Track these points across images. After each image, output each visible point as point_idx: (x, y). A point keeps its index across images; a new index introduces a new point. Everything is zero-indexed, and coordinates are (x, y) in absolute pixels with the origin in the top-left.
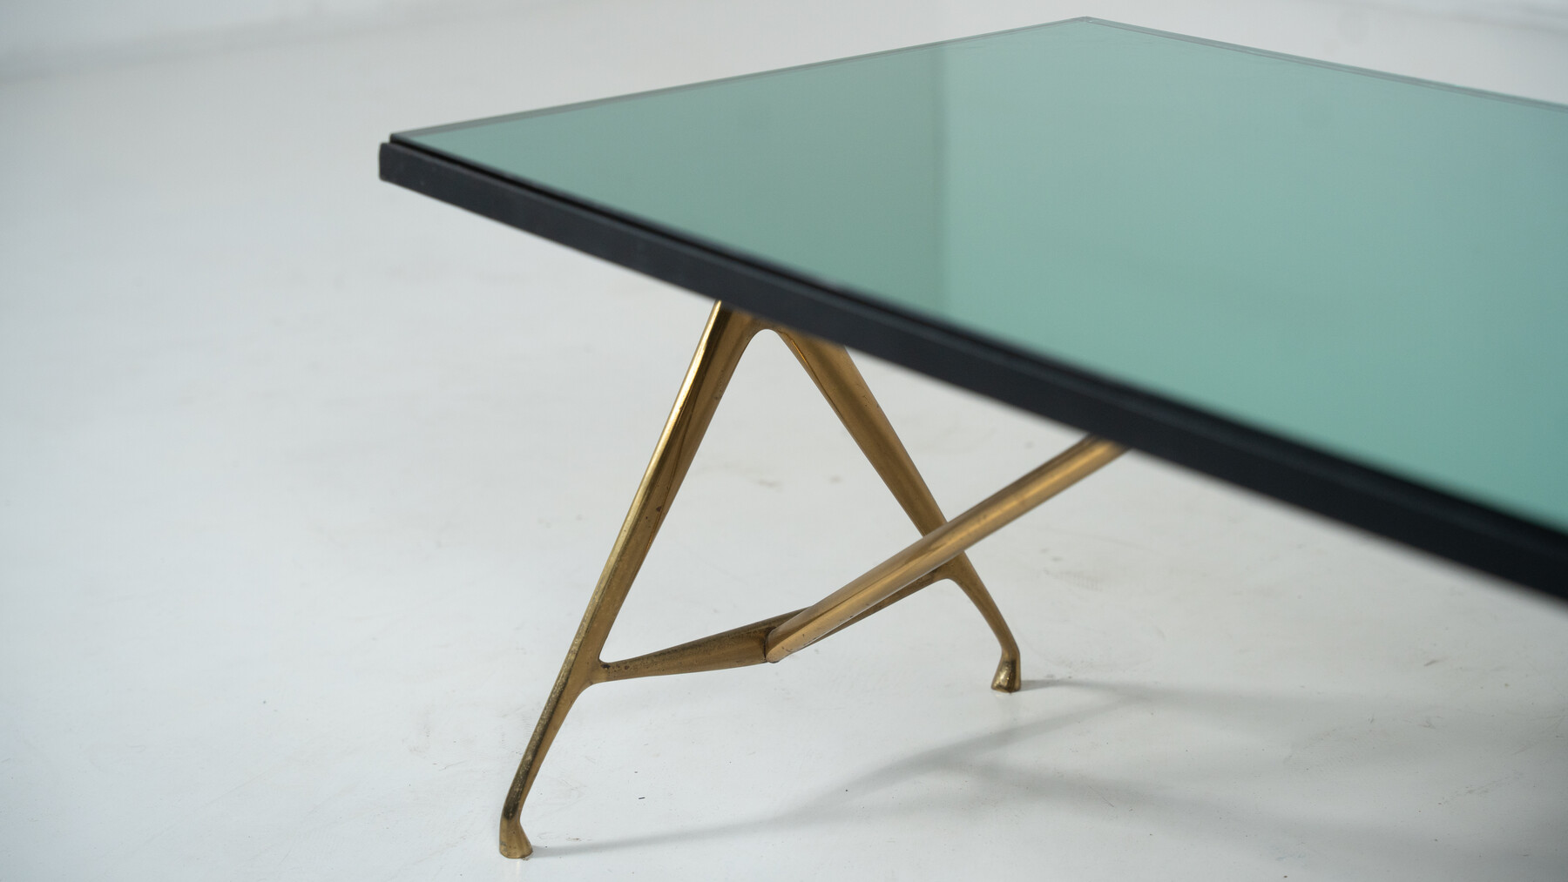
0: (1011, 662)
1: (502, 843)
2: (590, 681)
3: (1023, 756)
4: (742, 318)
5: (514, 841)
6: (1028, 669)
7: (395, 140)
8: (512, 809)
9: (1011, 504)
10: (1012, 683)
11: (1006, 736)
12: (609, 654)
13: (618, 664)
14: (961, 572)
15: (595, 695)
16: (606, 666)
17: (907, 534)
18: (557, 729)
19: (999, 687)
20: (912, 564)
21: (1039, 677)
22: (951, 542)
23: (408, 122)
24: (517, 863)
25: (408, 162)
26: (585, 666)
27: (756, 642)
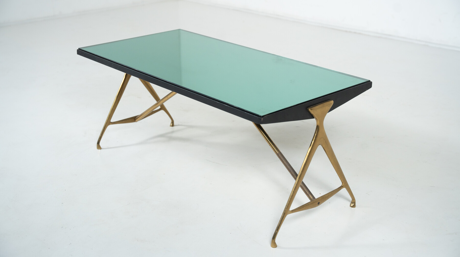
0: (173, 122)
1: (97, 147)
2: (109, 124)
3: (174, 135)
4: (129, 75)
5: (99, 147)
6: (175, 123)
7: (79, 49)
8: (98, 143)
9: (166, 98)
10: (173, 125)
11: (173, 132)
12: (112, 121)
13: (113, 122)
14: (163, 108)
15: (110, 127)
16: (111, 122)
17: (155, 102)
18: (104, 131)
19: (171, 126)
20: (156, 106)
21: (177, 124)
22: (162, 102)
23: (80, 46)
24: (100, 150)
25: (81, 52)
26: (108, 122)
27: (134, 119)
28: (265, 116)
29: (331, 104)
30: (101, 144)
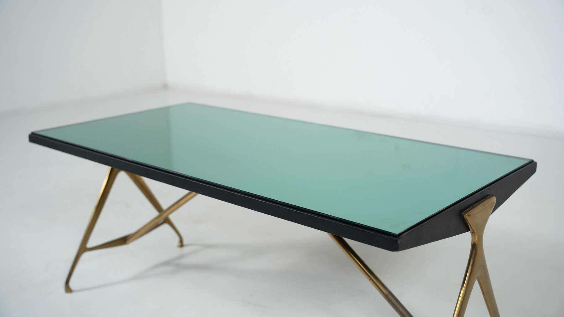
0: (181, 241)
1: (65, 290)
2: (84, 251)
3: (185, 261)
5: (68, 289)
6: (185, 242)
7: (32, 133)
8: (67, 283)
9: (176, 206)
10: (181, 245)
11: (181, 257)
12: (89, 245)
13: (91, 248)
14: (167, 221)
15: (86, 256)
16: (88, 248)
17: (155, 213)
18: (77, 263)
19: (179, 247)
21: (188, 244)
22: (164, 215)
24: (69, 295)
25: (36, 138)
26: (83, 249)
27: (123, 241)
28: (403, 235)
29: (494, 202)
30: (72, 284)
